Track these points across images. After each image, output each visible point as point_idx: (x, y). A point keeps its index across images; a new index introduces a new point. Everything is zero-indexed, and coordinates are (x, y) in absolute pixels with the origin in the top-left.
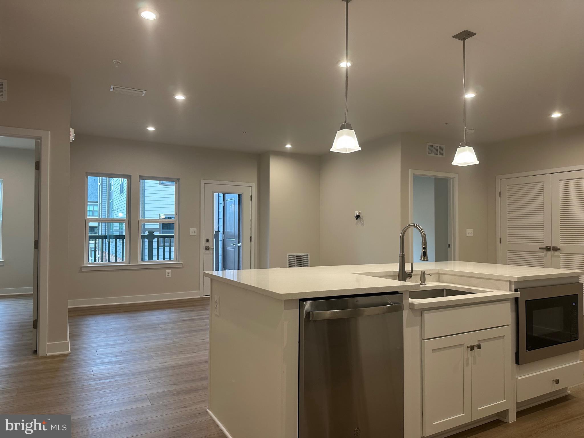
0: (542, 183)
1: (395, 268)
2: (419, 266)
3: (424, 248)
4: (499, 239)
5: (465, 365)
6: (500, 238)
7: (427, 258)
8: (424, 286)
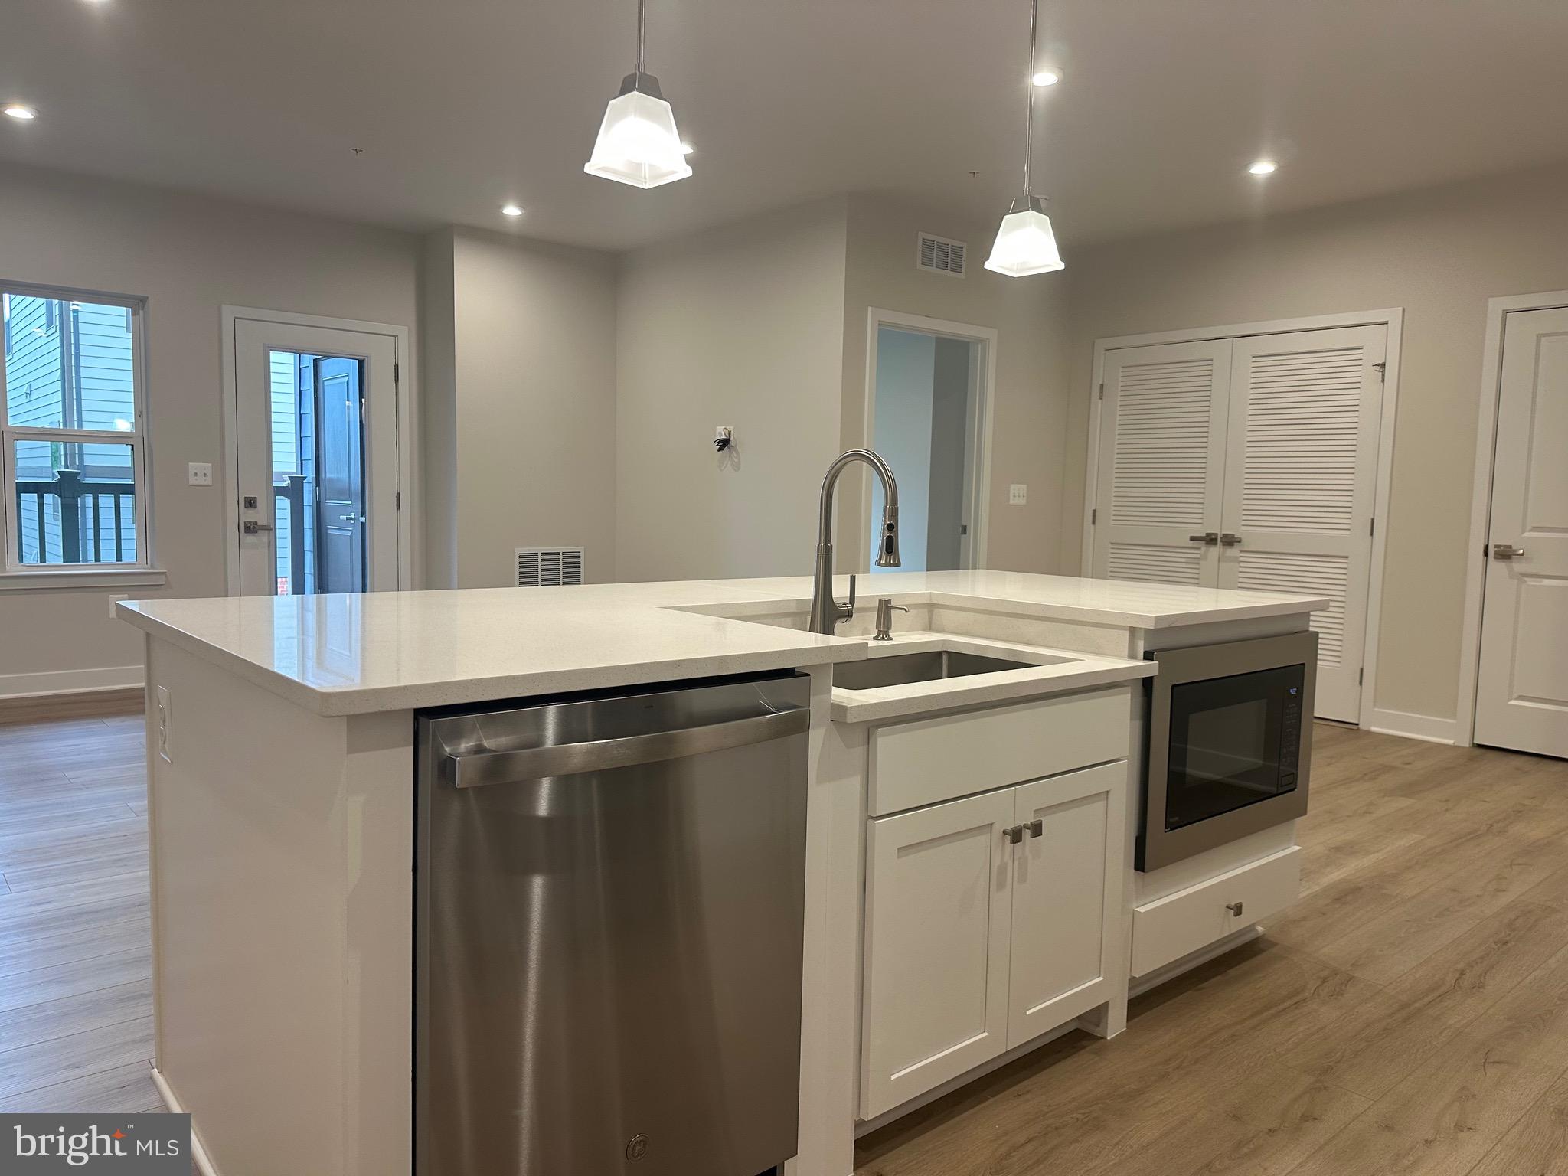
0: (1209, 363)
1: (804, 589)
2: (876, 584)
3: (891, 527)
4: (1091, 514)
5: (994, 887)
6: (1094, 511)
7: (897, 558)
8: (886, 643)
